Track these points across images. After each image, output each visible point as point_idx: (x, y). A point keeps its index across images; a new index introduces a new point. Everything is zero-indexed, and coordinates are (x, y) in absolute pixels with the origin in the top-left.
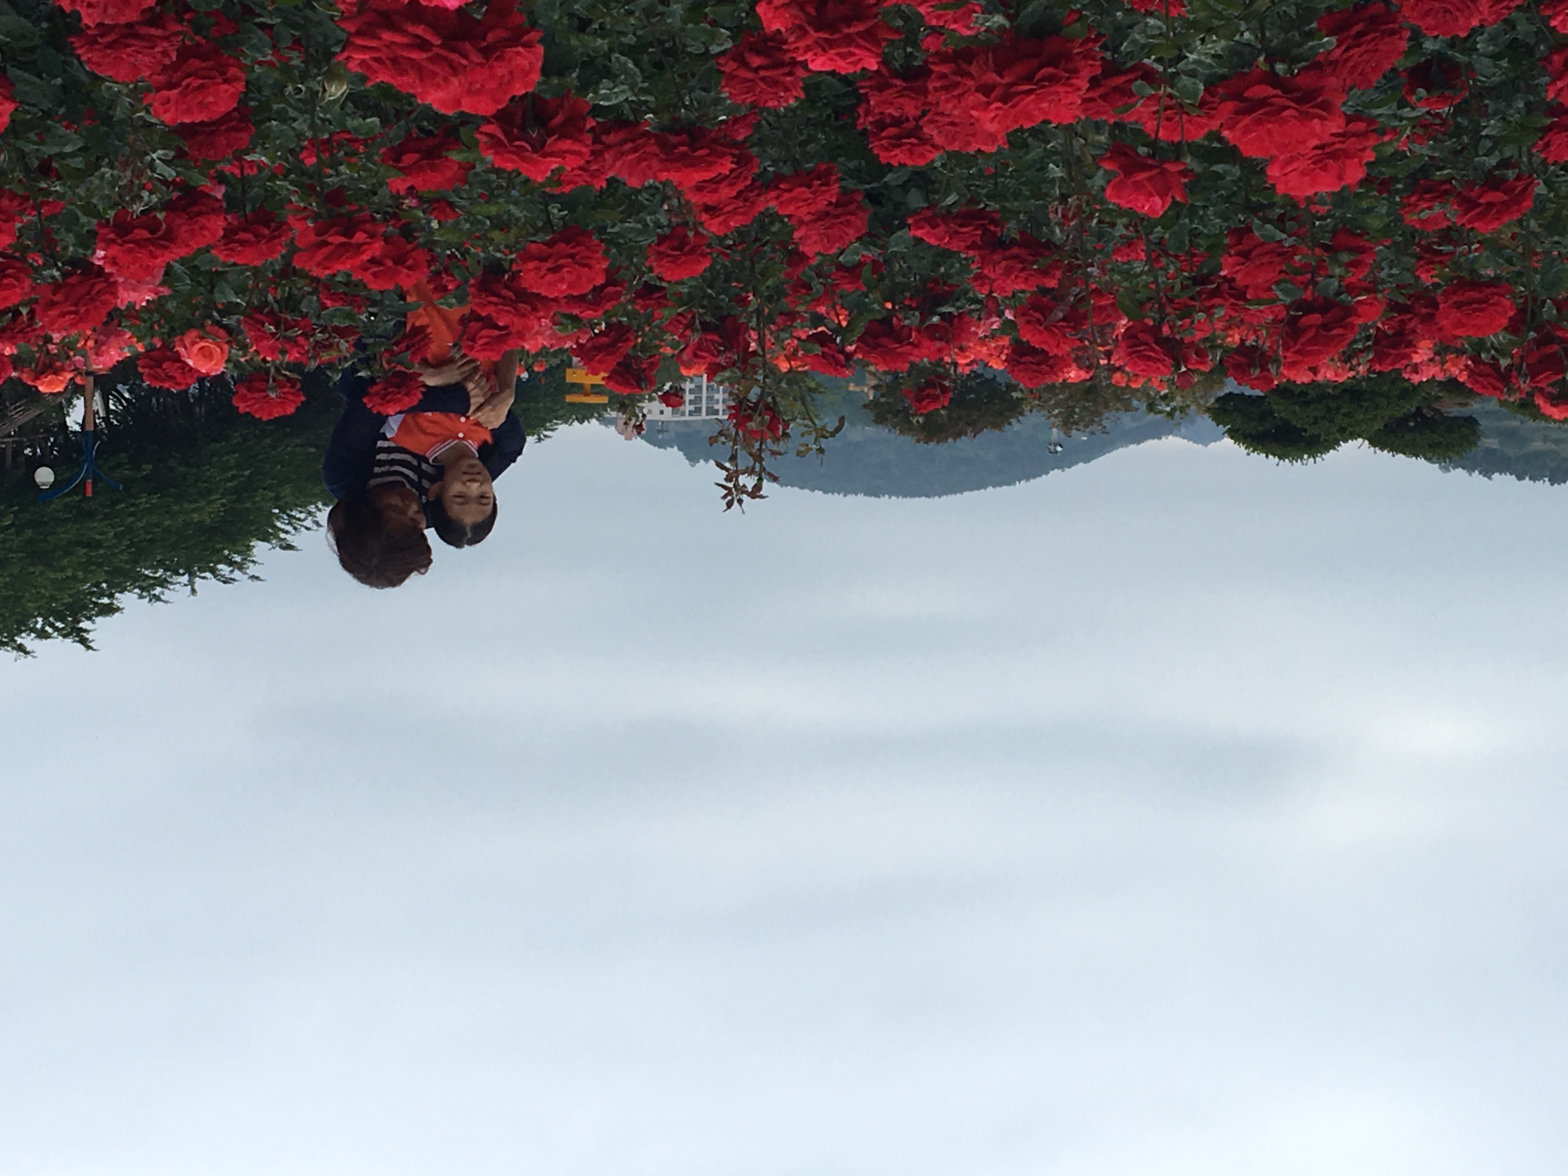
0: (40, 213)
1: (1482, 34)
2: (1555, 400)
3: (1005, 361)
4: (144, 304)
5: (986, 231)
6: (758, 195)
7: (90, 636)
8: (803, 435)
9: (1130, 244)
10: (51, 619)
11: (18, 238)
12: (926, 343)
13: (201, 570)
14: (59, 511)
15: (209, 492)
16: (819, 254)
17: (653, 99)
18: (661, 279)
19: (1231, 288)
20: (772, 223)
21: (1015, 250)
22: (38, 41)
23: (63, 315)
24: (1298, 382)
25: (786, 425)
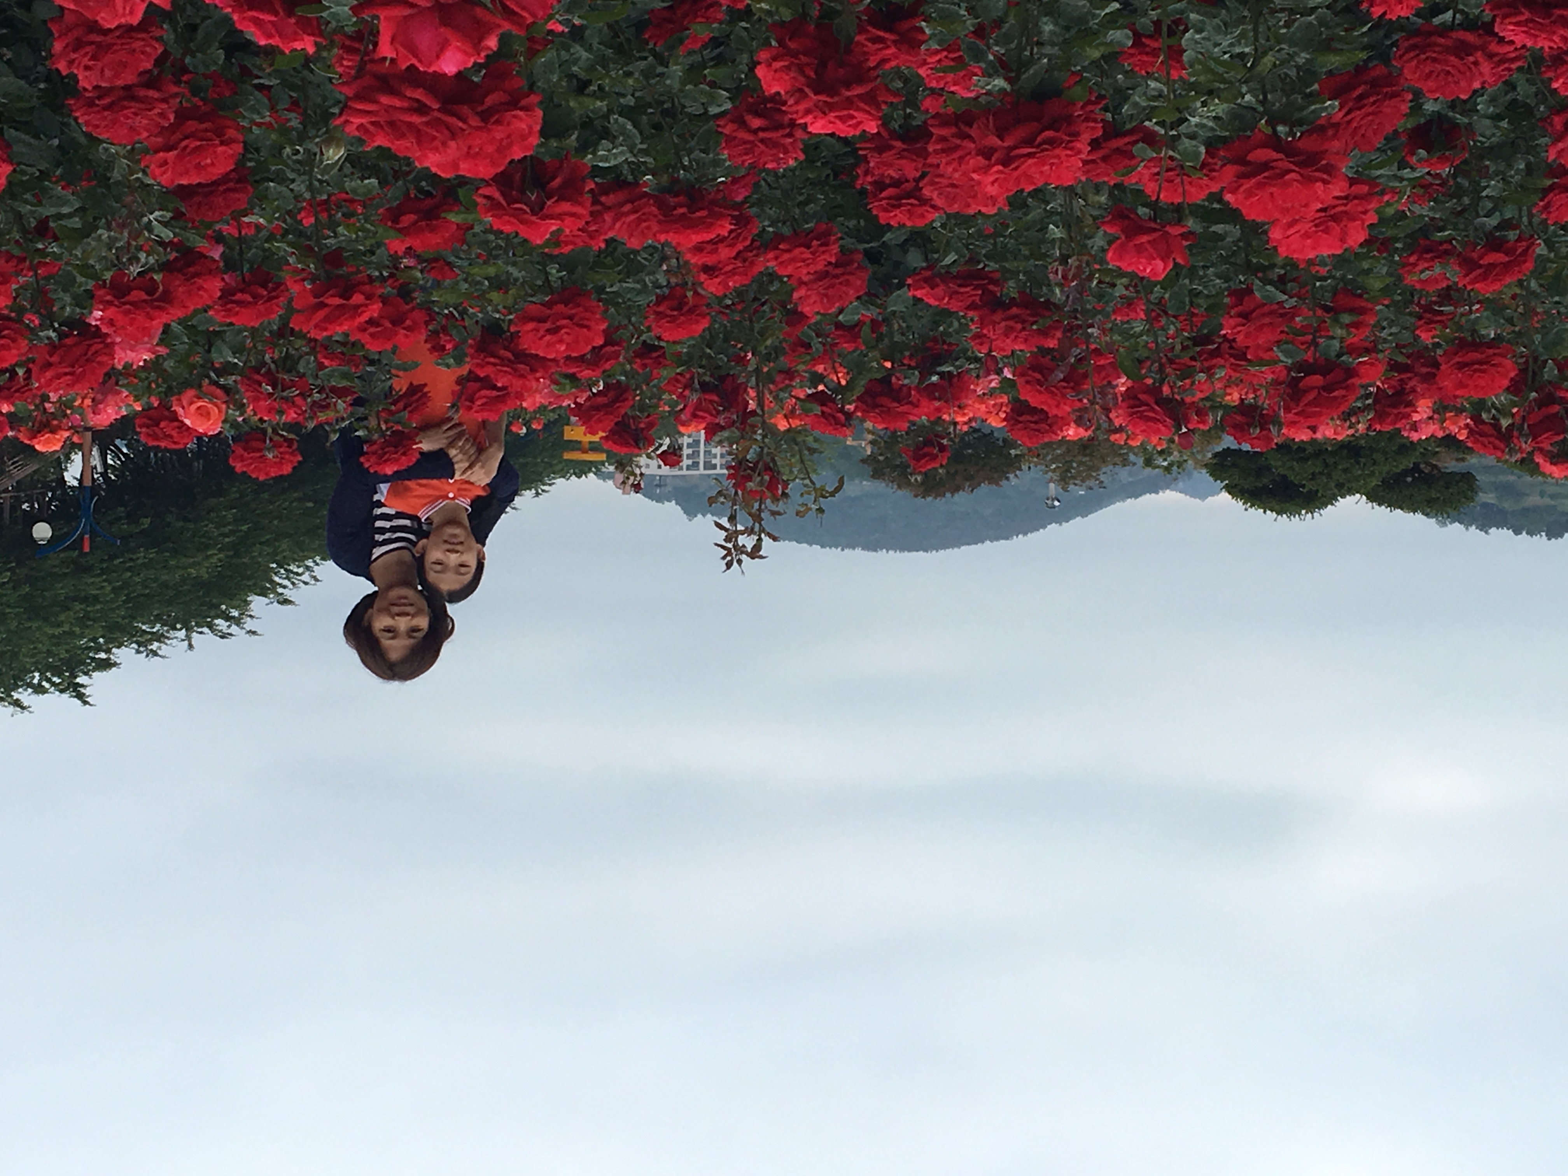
0: (36, 275)
1: (1482, 95)
2: (1555, 459)
3: (1004, 420)
4: (141, 364)
5: (985, 290)
6: (757, 256)
7: (87, 691)
8: (802, 495)
9: (1129, 304)
10: (48, 674)
11: (15, 298)
12: (924, 402)
13: (199, 625)
14: (55, 566)
15: (207, 547)
16: (818, 313)
17: (651, 160)
18: (659, 338)
19: (1231, 348)
20: (771, 282)
21: (1015, 310)
22: (35, 102)
23: (58, 377)
24: (1297, 440)
25: (786, 484)
